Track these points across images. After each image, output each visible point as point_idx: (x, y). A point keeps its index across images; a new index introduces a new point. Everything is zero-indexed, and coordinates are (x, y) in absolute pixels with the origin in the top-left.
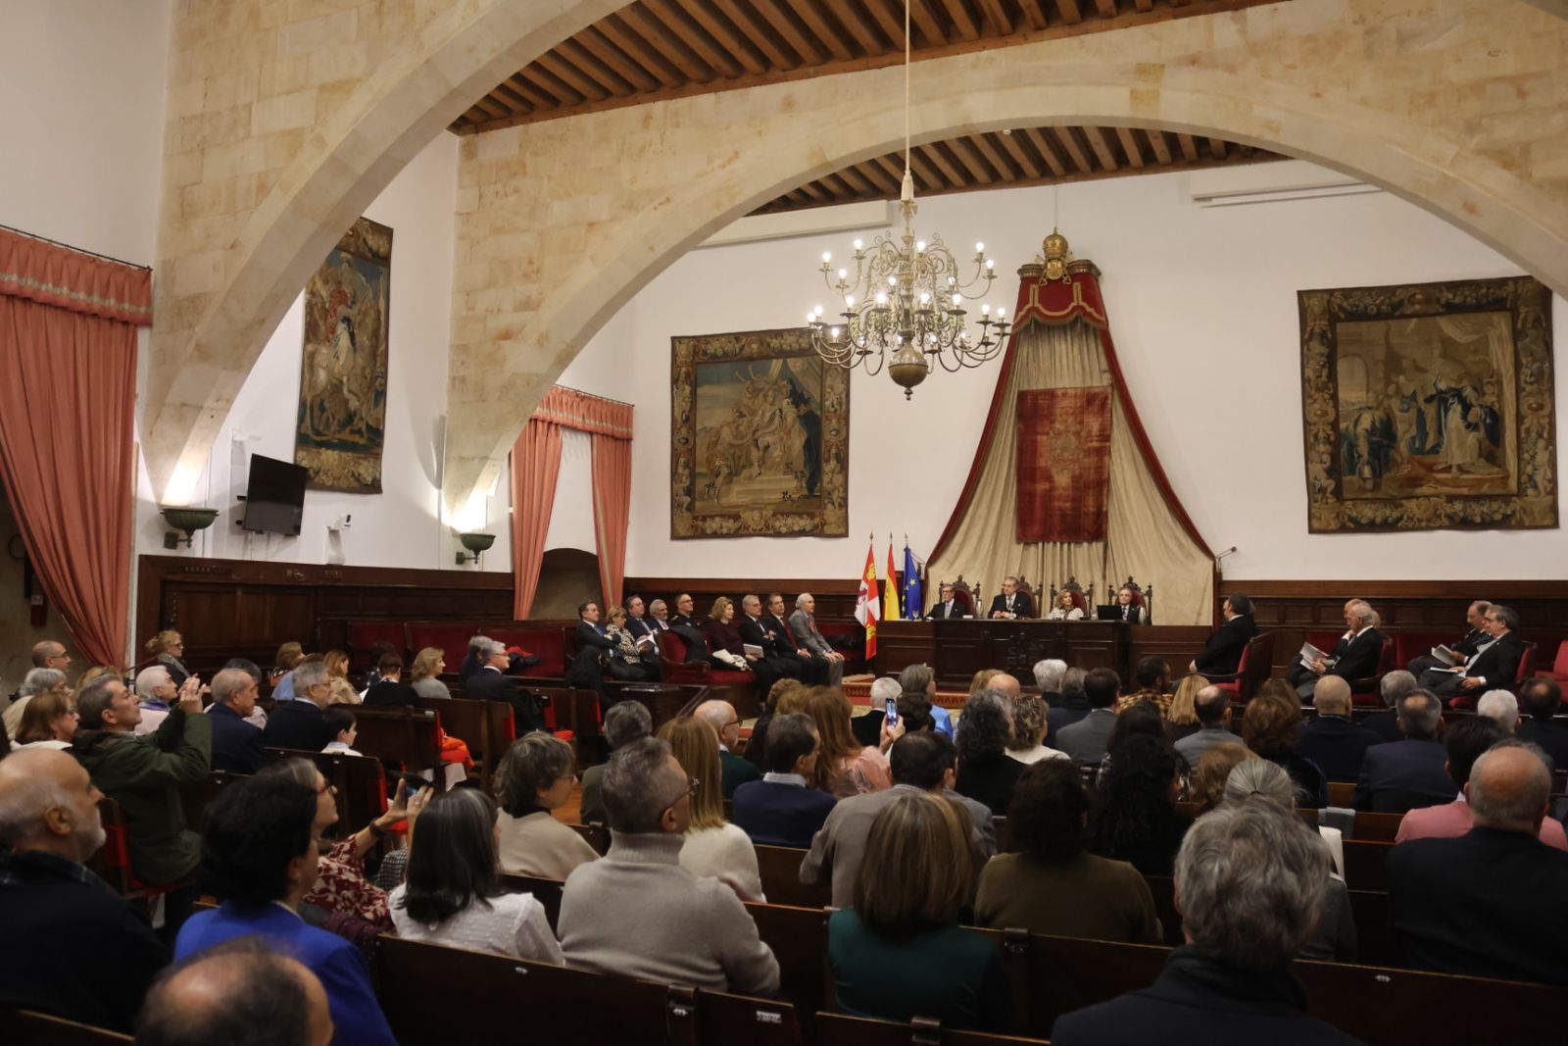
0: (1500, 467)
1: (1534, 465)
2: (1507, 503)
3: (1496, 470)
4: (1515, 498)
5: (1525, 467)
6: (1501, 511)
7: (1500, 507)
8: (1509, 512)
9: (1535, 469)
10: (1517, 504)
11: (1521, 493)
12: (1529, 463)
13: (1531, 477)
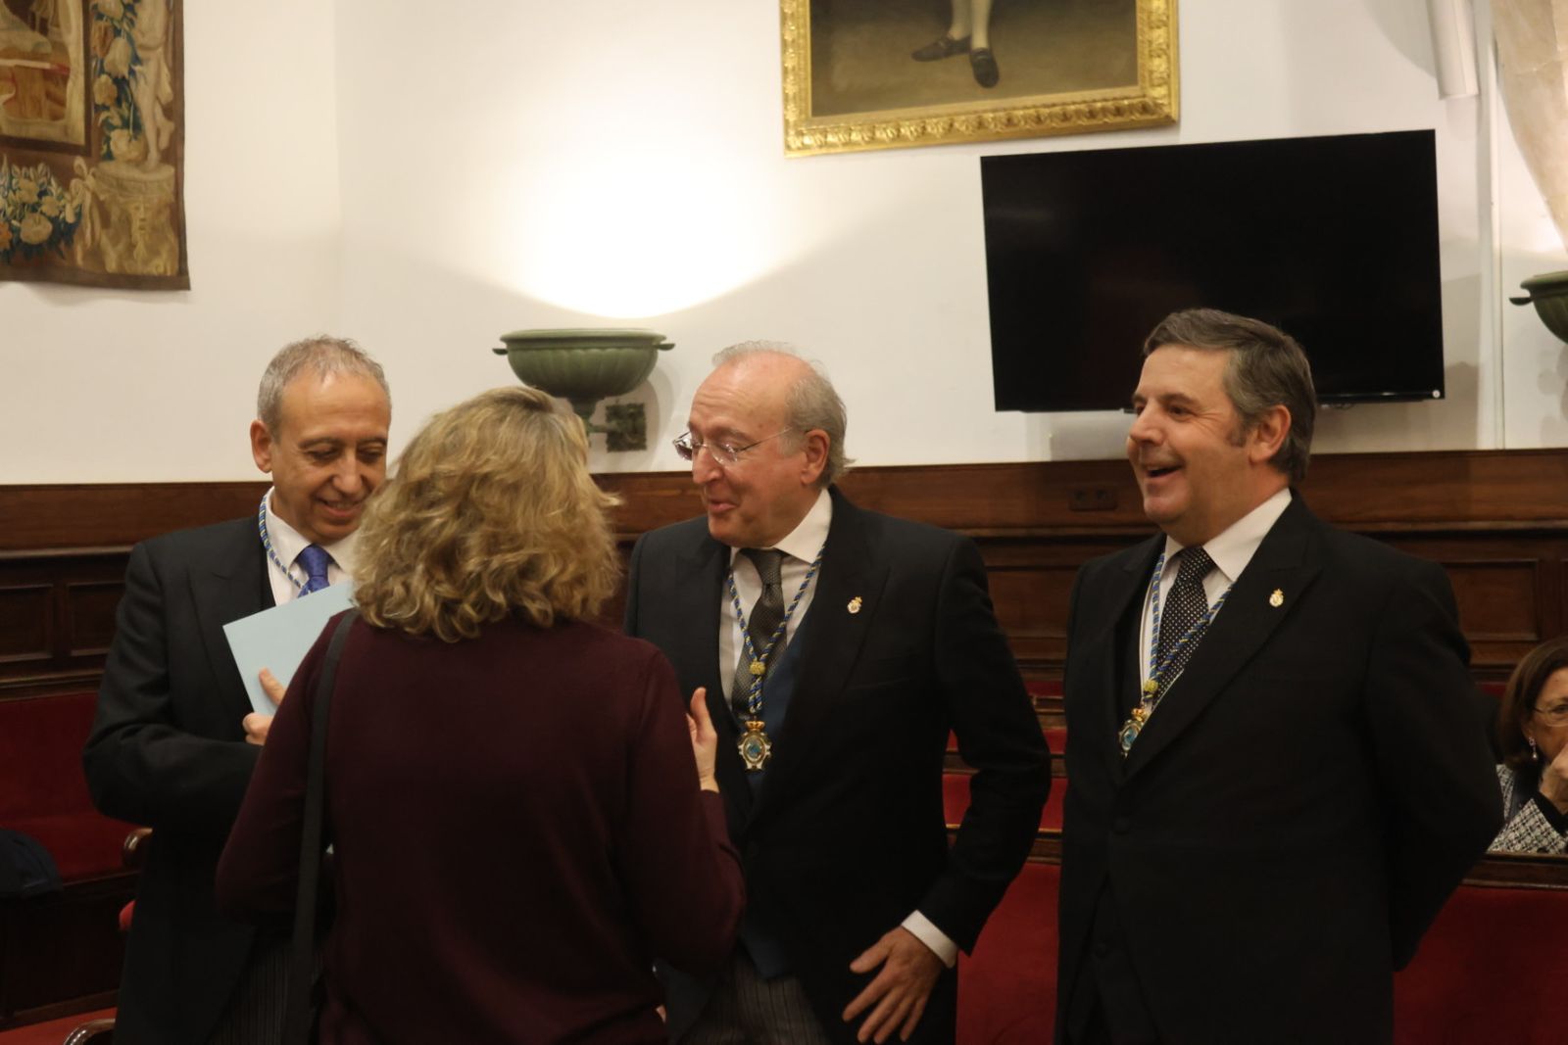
0: (44, 30)
1: (131, 41)
2: (65, 176)
3: (29, 39)
4: (79, 162)
5: (106, 47)
6: (48, 206)
7: (42, 193)
8: (69, 217)
9: (136, 60)
10: (86, 186)
11: (95, 147)
12: (117, 33)
13: (121, 83)
